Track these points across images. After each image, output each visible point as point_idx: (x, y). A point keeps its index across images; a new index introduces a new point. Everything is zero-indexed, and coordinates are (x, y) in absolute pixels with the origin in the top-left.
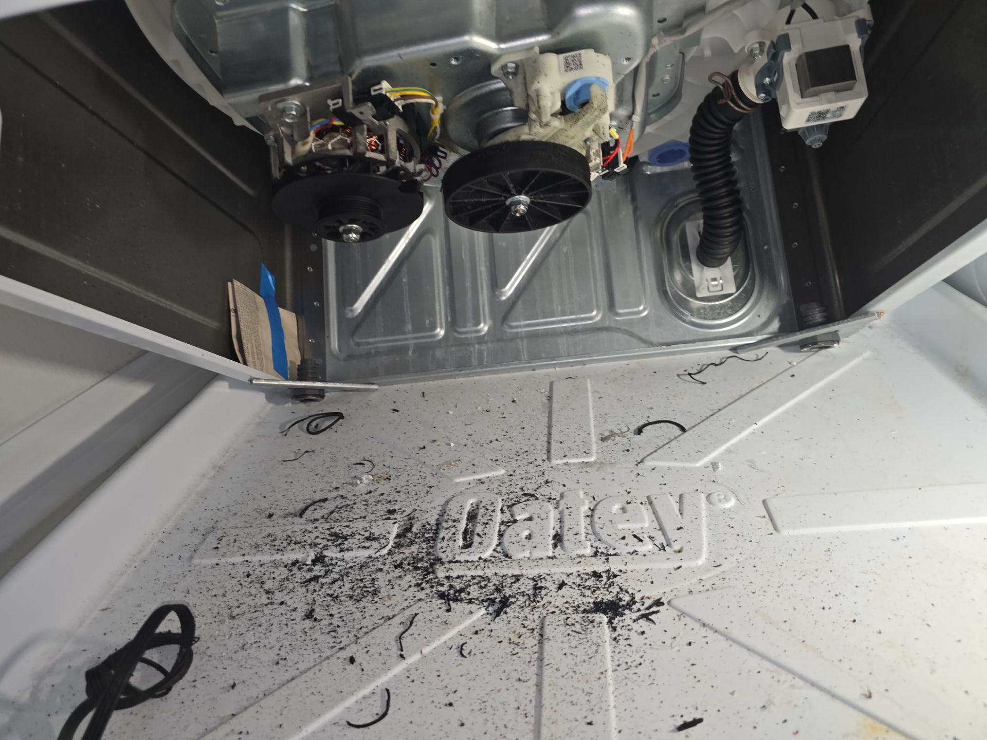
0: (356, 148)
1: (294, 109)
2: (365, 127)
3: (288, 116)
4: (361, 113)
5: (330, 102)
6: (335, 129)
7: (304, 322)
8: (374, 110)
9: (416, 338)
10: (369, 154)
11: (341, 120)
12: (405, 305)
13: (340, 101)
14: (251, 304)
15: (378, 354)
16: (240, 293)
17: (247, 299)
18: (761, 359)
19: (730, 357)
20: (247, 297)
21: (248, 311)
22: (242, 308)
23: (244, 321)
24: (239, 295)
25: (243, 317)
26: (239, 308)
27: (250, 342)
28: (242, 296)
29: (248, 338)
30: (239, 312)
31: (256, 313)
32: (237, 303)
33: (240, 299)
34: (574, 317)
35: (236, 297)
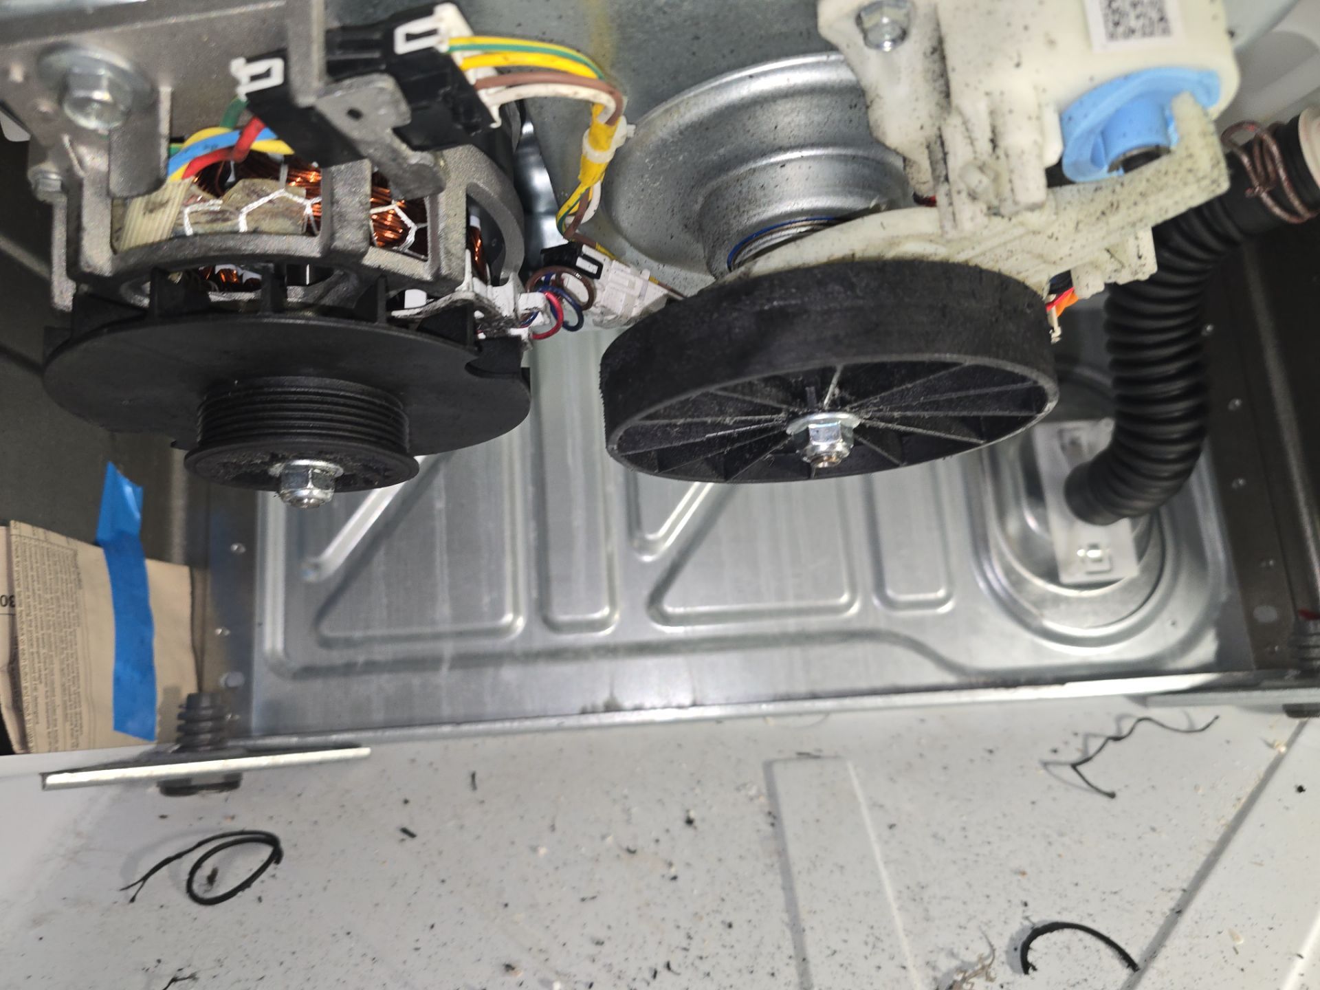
0: (332, 237)
1: (105, 83)
2: (366, 168)
3: (83, 105)
4: (355, 114)
5: (241, 69)
6: (261, 167)
8: (404, 107)
9: (461, 634)
10: (376, 258)
11: (281, 136)
13: (277, 65)
14: (59, 575)
15: (372, 667)
16: (28, 554)
17: (49, 565)
18: (1203, 730)
19: (1140, 720)
20: (49, 560)
21: (48, 596)
22: (30, 593)
23: (33, 629)
24: (26, 560)
25: (29, 618)
26: (20, 595)
27: (43, 680)
28: (34, 561)
29: (40, 671)
30: (20, 605)
31: (74, 596)
32: (16, 583)
33: (26, 571)
34: (804, 604)
35: (15, 569)
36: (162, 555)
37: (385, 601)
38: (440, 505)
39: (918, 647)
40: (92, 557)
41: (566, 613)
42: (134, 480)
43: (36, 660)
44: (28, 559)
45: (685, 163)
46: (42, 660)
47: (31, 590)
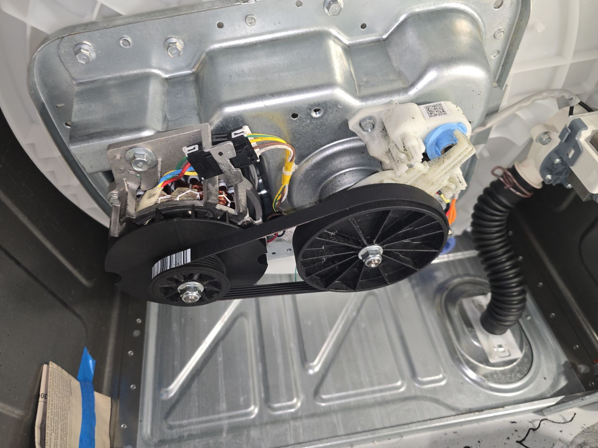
1: (145, 156)
4: (221, 154)
5: (185, 149)
7: (118, 407)
9: (231, 417)
10: (220, 206)
12: (220, 383)
13: (197, 146)
14: (65, 387)
15: (191, 437)
16: (54, 376)
17: (61, 382)
18: (571, 421)
19: (541, 421)
20: (61, 380)
21: (60, 395)
22: (54, 392)
23: (53, 408)
24: (53, 378)
25: (52, 403)
26: (50, 392)
27: (54, 431)
28: (56, 379)
29: (54, 427)
30: (50, 397)
31: (69, 398)
32: (49, 387)
33: (53, 383)
34: (382, 387)
35: (49, 381)
36: (100, 391)
37: (197, 404)
38: (220, 359)
39: (437, 401)
40: (76, 384)
41: (278, 402)
42: (94, 358)
43: (53, 422)
44: (54, 378)
45: (314, 177)
46: (55, 423)
47: (54, 391)
